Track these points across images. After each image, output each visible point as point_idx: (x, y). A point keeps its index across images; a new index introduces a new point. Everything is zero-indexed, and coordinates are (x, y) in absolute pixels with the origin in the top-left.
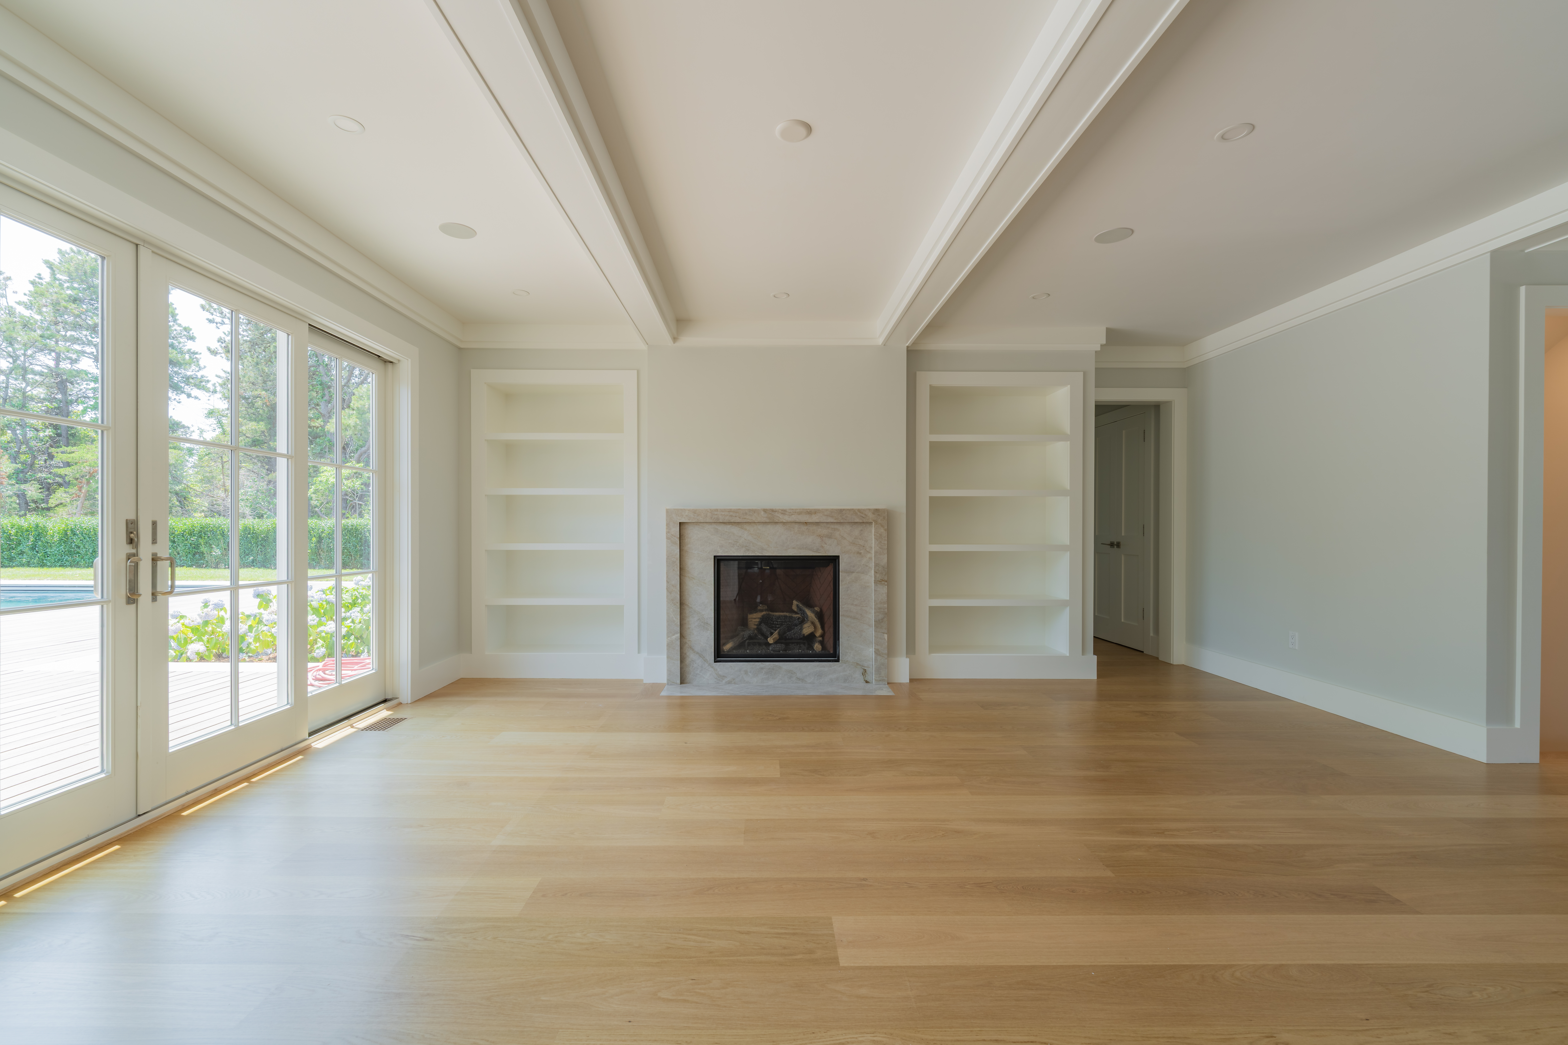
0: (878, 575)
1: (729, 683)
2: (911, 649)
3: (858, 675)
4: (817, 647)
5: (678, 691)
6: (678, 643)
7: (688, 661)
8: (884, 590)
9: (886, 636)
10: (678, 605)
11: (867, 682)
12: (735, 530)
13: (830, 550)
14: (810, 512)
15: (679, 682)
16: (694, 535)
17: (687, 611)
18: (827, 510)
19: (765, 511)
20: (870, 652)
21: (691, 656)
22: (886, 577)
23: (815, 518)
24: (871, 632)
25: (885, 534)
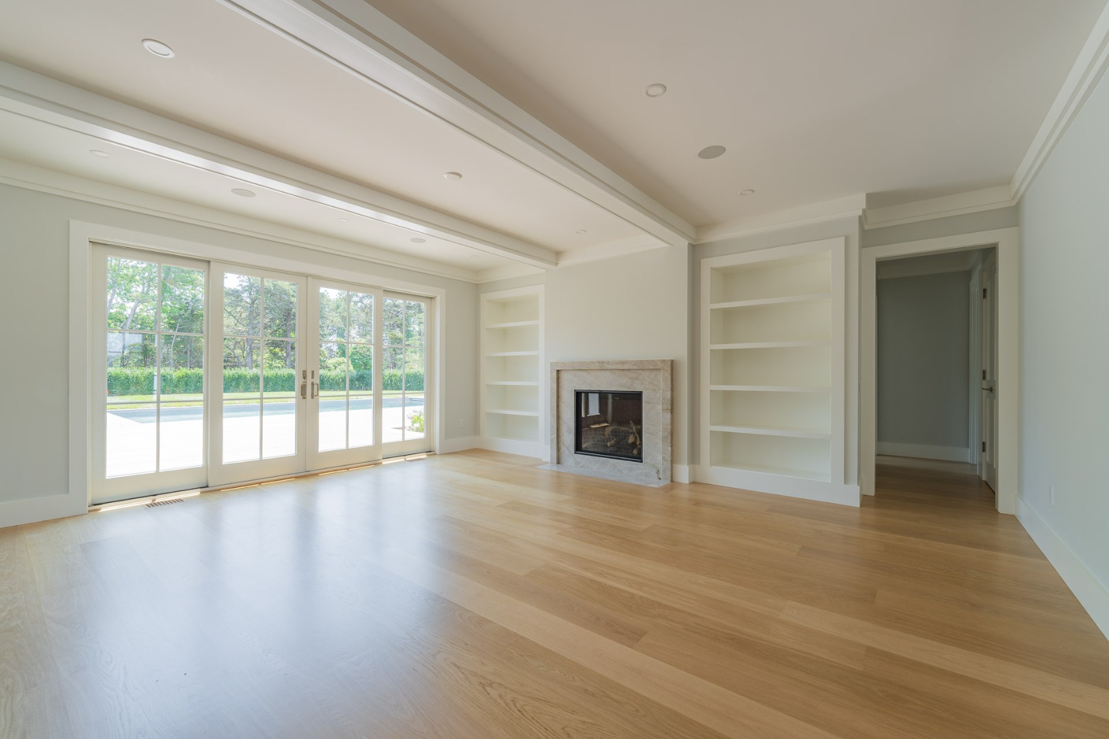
0: (664, 406)
1: (581, 467)
2: (694, 458)
3: (654, 473)
4: (635, 452)
5: (555, 468)
6: (556, 440)
7: (561, 451)
8: (668, 416)
9: (670, 448)
10: (556, 417)
11: (660, 479)
12: (585, 374)
13: (636, 388)
14: (623, 363)
15: (556, 462)
16: (565, 377)
17: (562, 422)
18: (633, 361)
19: (598, 362)
20: (660, 458)
21: (563, 449)
22: (673, 407)
23: (626, 367)
24: (660, 445)
25: (669, 377)
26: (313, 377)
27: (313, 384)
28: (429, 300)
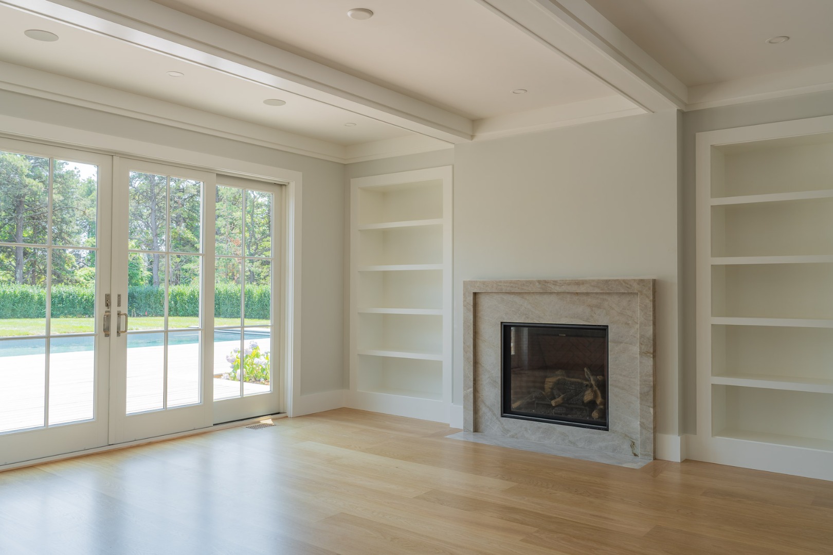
0: (643, 347)
1: (513, 437)
2: (688, 424)
3: (626, 446)
4: (595, 415)
5: (472, 438)
6: (472, 396)
7: (481, 413)
8: (650, 362)
9: (652, 410)
10: (472, 363)
11: (635, 455)
12: (517, 299)
13: (599, 321)
14: (578, 283)
15: (472, 429)
16: (486, 303)
17: (481, 370)
18: (593, 281)
19: (539, 282)
20: (636, 424)
21: (483, 409)
22: (655, 349)
23: (582, 289)
24: (637, 404)
25: (650, 305)
26: (119, 305)
27: (119, 314)
28: (277, 189)
